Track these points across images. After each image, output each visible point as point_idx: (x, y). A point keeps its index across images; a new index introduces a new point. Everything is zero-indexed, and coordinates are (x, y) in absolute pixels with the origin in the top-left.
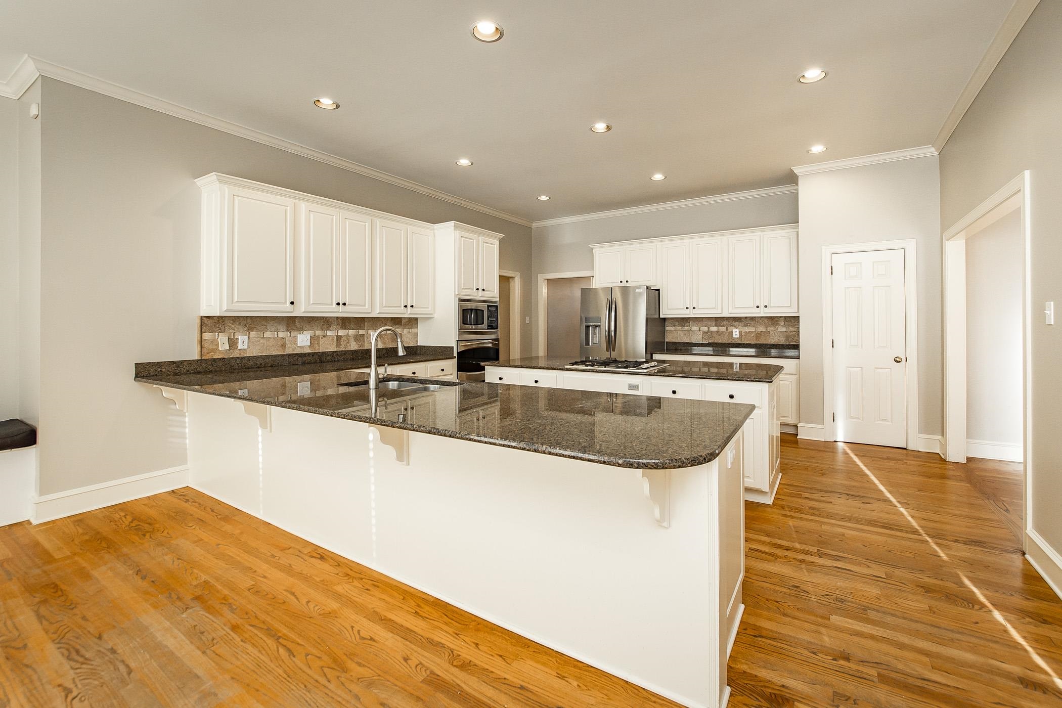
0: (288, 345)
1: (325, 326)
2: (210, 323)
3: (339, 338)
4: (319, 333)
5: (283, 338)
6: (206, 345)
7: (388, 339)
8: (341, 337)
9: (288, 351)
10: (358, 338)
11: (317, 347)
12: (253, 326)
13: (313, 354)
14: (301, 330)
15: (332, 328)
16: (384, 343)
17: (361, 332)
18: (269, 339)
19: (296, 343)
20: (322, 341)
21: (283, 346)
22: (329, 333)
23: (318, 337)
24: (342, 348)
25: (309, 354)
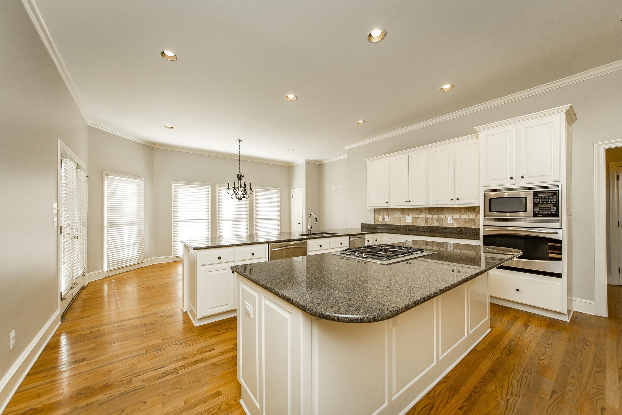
0: (402, 221)
1: (419, 213)
2: (377, 211)
3: (427, 219)
4: (416, 216)
5: (400, 218)
6: (376, 219)
7: (462, 222)
8: (428, 218)
9: (402, 224)
10: (438, 220)
11: (415, 223)
12: (389, 212)
13: (414, 226)
14: (408, 215)
15: (423, 213)
16: (459, 224)
17: (441, 216)
18: (395, 218)
19: (406, 221)
20: (418, 220)
21: (400, 221)
22: (421, 216)
23: (416, 218)
24: (429, 225)
25: (411, 226)
